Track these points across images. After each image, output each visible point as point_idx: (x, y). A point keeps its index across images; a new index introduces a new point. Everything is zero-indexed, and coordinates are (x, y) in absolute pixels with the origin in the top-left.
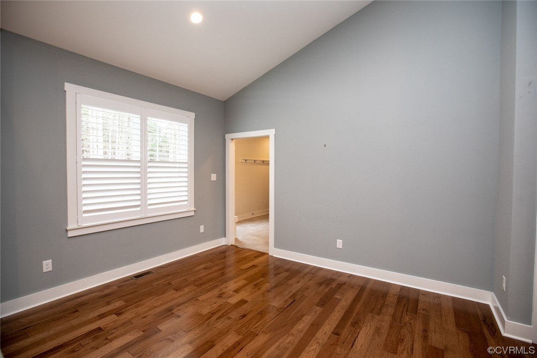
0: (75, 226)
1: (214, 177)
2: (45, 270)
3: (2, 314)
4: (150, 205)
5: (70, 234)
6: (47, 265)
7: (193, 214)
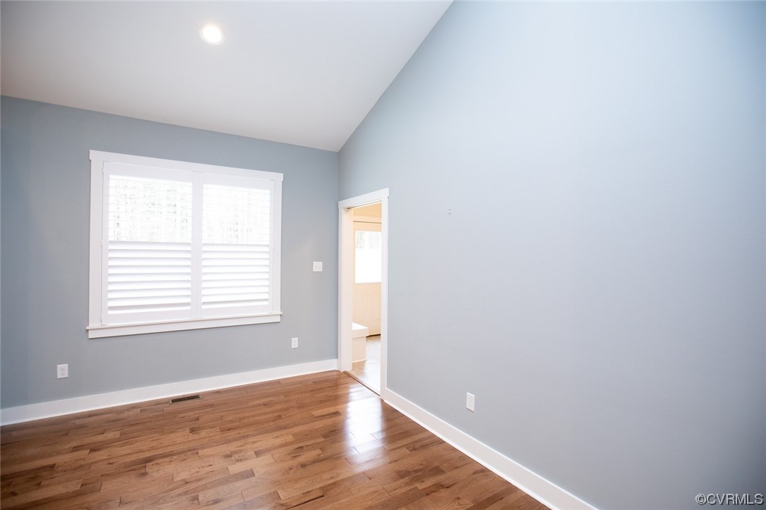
0: (98, 326)
1: (318, 266)
2: (59, 376)
3: (2, 421)
4: (204, 303)
5: (91, 335)
6: (63, 371)
7: (279, 321)
